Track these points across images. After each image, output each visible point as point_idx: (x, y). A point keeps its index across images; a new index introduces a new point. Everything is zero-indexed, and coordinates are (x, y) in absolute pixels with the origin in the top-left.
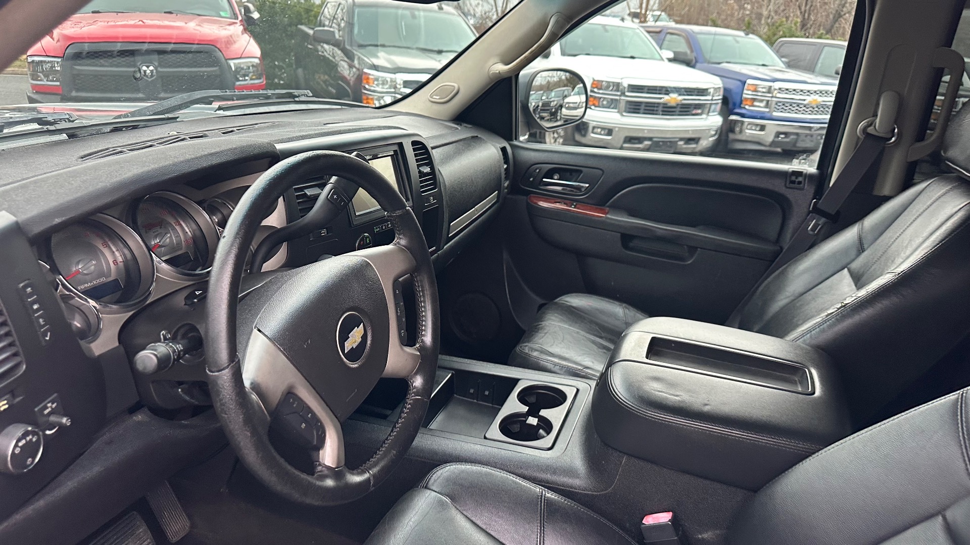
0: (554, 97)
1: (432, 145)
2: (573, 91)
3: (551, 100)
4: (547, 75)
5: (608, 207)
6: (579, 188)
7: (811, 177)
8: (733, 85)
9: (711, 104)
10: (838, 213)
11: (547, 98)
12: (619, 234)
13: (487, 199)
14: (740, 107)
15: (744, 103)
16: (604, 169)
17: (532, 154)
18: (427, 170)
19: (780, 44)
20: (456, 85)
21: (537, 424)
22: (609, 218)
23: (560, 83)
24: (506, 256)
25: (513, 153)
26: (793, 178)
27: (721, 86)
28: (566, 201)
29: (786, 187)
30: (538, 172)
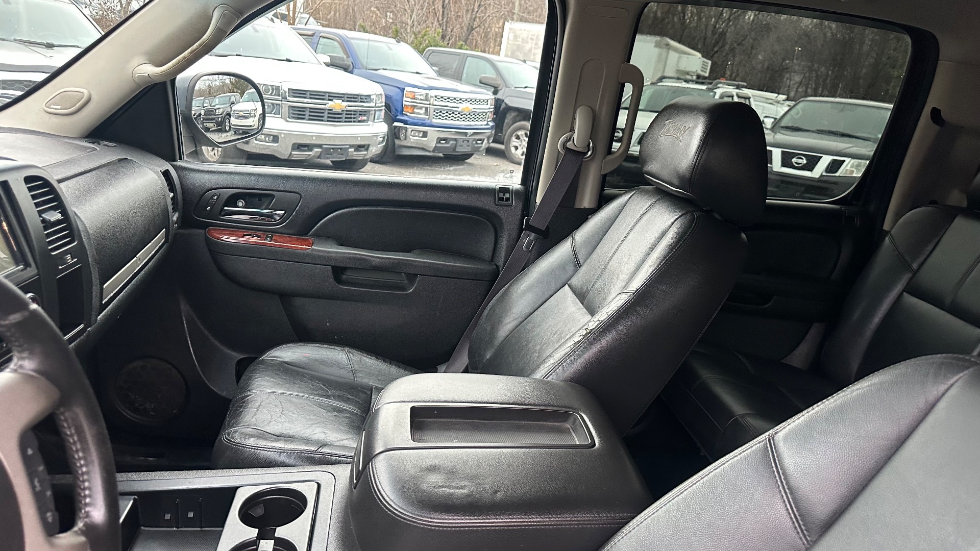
0: (219, 104)
1: (58, 178)
2: (242, 97)
3: (215, 108)
4: (212, 80)
5: (311, 236)
6: (271, 216)
7: (517, 192)
9: (375, 111)
11: (211, 105)
12: (331, 267)
13: (152, 242)
14: (402, 114)
15: (405, 110)
17: (206, 177)
18: (55, 216)
19: (428, 54)
20: (85, 91)
21: (274, 548)
22: (314, 250)
23: (222, 89)
24: (184, 307)
25: (179, 176)
26: (501, 195)
27: (383, 93)
28: (258, 233)
29: (496, 205)
30: (217, 199)
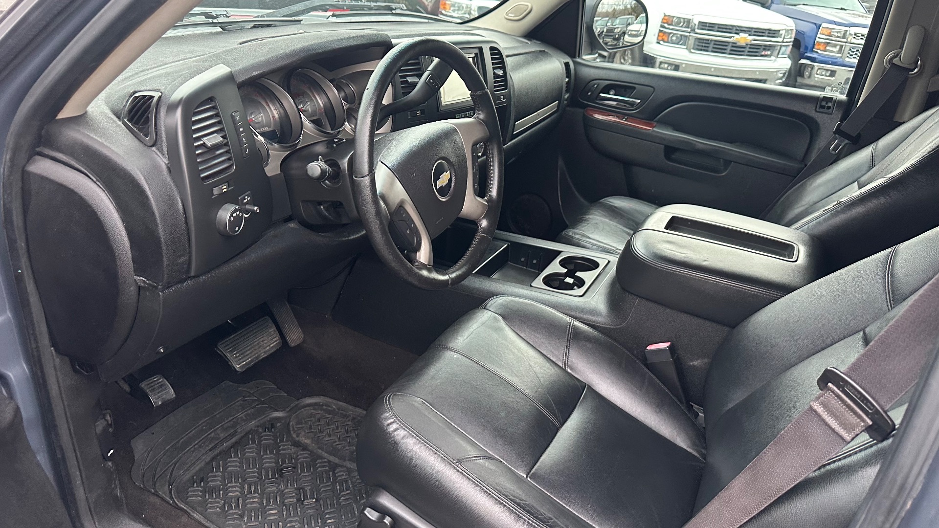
0: (619, 24)
1: (506, 54)
2: (636, 19)
3: (615, 27)
4: (613, 3)
5: (655, 121)
6: (632, 104)
7: (839, 103)
8: (806, 27)
9: (781, 46)
10: (859, 136)
11: (612, 25)
12: (663, 146)
13: (549, 106)
14: (812, 51)
15: (816, 47)
16: (655, 87)
17: (593, 71)
18: (500, 72)
20: (529, 5)
21: (573, 282)
22: (654, 131)
23: (625, 12)
24: (561, 163)
25: (575, 68)
26: (824, 103)
27: (794, 28)
28: (619, 115)
29: (817, 111)
30: (597, 87)
